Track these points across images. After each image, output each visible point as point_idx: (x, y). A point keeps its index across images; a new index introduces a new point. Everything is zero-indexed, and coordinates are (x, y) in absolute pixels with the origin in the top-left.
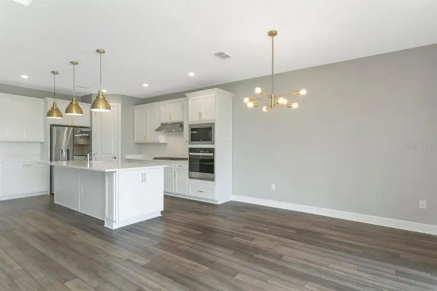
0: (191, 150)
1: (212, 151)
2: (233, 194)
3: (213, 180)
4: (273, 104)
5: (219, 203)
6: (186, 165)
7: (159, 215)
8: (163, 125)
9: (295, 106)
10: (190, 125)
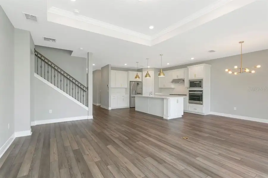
0: (190, 91)
1: (202, 91)
2: (211, 111)
3: (202, 104)
4: (241, 72)
5: (205, 114)
6: (187, 98)
7: (181, 117)
8: (174, 80)
9: (253, 72)
10: (189, 80)
